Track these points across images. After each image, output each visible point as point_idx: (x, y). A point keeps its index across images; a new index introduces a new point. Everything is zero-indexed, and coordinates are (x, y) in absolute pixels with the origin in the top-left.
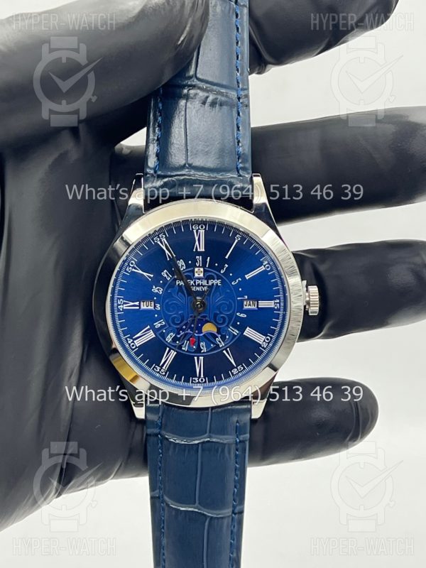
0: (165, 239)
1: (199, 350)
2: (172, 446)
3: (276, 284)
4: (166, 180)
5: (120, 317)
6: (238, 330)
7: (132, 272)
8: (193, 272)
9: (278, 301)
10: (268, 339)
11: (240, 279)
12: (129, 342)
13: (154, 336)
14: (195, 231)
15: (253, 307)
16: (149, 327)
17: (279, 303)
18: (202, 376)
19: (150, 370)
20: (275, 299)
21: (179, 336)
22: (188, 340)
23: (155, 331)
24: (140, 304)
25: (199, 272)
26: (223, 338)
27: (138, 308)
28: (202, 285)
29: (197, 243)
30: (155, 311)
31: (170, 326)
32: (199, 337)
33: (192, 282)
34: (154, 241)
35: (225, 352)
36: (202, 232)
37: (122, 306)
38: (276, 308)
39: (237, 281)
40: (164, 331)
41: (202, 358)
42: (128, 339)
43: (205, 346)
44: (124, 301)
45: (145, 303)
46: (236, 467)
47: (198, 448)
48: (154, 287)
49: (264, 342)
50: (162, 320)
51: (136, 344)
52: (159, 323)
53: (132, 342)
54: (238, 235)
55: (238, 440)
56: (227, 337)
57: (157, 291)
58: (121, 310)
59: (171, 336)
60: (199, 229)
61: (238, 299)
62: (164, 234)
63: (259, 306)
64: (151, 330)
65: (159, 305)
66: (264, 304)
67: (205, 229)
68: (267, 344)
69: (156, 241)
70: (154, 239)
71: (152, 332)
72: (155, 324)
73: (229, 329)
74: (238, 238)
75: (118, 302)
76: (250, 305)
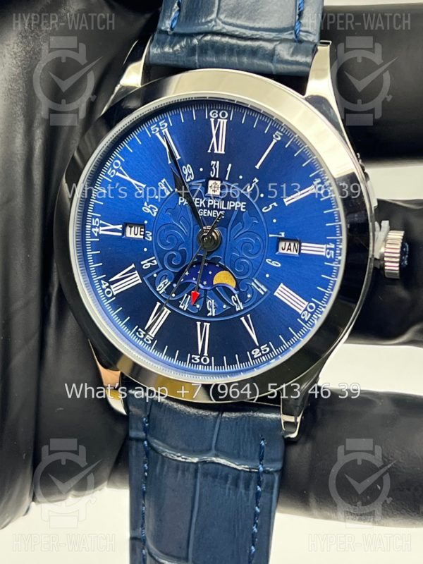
0: (166, 130)
1: (204, 312)
2: (160, 461)
3: (331, 218)
5: (94, 246)
6: (266, 287)
7: (115, 177)
8: (206, 186)
9: (333, 246)
10: (311, 308)
11: (275, 204)
12: (104, 286)
13: (140, 281)
14: (212, 119)
15: (293, 253)
16: (133, 266)
17: (334, 250)
18: (206, 354)
19: (131, 334)
20: (327, 242)
21: (176, 286)
22: (189, 294)
23: (143, 273)
24: (124, 228)
25: (214, 188)
26: (242, 298)
27: (120, 234)
29: (214, 139)
30: (144, 243)
31: (165, 268)
32: (206, 290)
34: (150, 131)
35: (243, 319)
36: (224, 123)
37: (97, 230)
38: (328, 257)
39: (271, 206)
40: (155, 275)
41: (208, 324)
42: (103, 282)
43: (213, 307)
44: (101, 222)
45: (133, 229)
46: (256, 512)
47: (196, 471)
48: (146, 204)
49: (304, 310)
50: (154, 258)
51: (113, 290)
52: (149, 262)
53: (107, 287)
54: (277, 132)
55: (261, 469)
56: (249, 296)
57: (149, 211)
58: (96, 235)
59: (165, 285)
60: (219, 117)
61: (270, 236)
62: (167, 121)
63: (302, 252)
64: (136, 272)
65: (151, 234)
66: (309, 248)
67: (228, 118)
68: (310, 315)
69: (153, 132)
70: (152, 128)
71: (137, 275)
72: (142, 263)
73: (253, 284)
74: (277, 137)
75: (91, 223)
76: (290, 249)
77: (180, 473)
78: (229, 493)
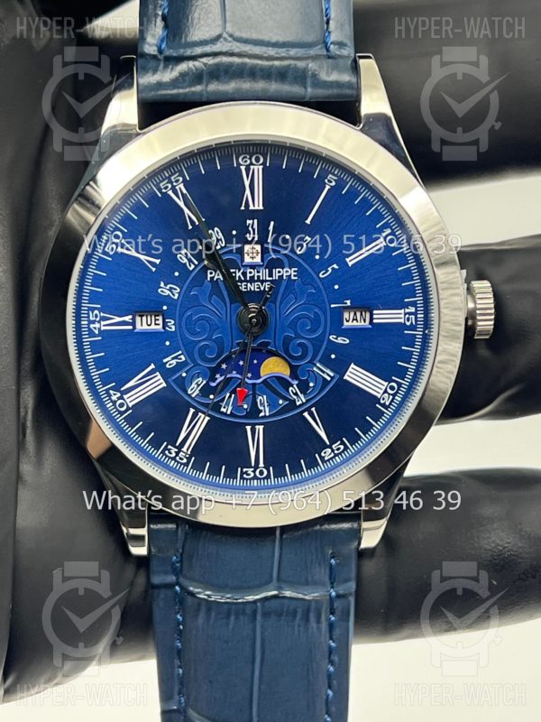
0: (182, 186)
1: (254, 412)
2: (203, 609)
3: (408, 275)
4: (183, 67)
5: (95, 347)
6: (332, 370)
9: (413, 310)
10: (392, 388)
11: (335, 266)
12: (114, 398)
13: (164, 385)
14: (243, 168)
15: (360, 324)
16: (152, 366)
17: (415, 314)
18: (261, 464)
19: (157, 454)
20: (406, 306)
21: (213, 384)
22: (234, 392)
23: (166, 374)
24: (134, 319)
26: (304, 387)
27: (131, 327)
28: (259, 280)
29: (248, 192)
30: (164, 335)
31: (196, 365)
32: (254, 385)
34: (160, 190)
35: (306, 414)
36: (258, 170)
37: (97, 325)
38: (408, 324)
39: (330, 269)
40: (184, 375)
41: (261, 427)
42: (111, 392)
43: (266, 404)
44: (102, 314)
45: (144, 318)
46: (330, 647)
47: (255, 612)
48: (162, 285)
49: (384, 393)
50: (180, 352)
51: (128, 401)
52: (173, 359)
53: (119, 399)
54: (330, 176)
55: (334, 594)
56: (311, 385)
57: (168, 293)
58: (97, 332)
59: (199, 385)
60: (251, 164)
61: (332, 306)
62: (182, 174)
63: (375, 321)
64: (158, 373)
65: (173, 322)
66: (383, 316)
67: (264, 164)
68: (391, 397)
69: (164, 191)
70: (161, 185)
71: (159, 377)
72: (165, 361)
73: (315, 369)
74: (331, 182)
75: (88, 317)
76: (356, 320)
77: (232, 618)
78: (299, 631)
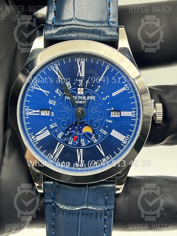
0: (57, 67)
1: (80, 144)
2: (61, 211)
3: (133, 100)
4: (60, 28)
5: (27, 120)
6: (106, 131)
7: (35, 89)
8: (76, 90)
9: (134, 112)
10: (127, 138)
11: (108, 96)
13: (50, 134)
14: (78, 62)
15: (117, 116)
16: (46, 128)
19: (47, 157)
20: (132, 110)
21: (66, 135)
22: (73, 137)
23: (50, 130)
24: (40, 112)
25: (80, 91)
26: (97, 137)
27: (39, 114)
28: (82, 100)
29: (79, 70)
30: (50, 117)
32: (80, 135)
33: (76, 98)
34: (50, 69)
35: (97, 146)
36: (83, 63)
37: (28, 113)
38: (133, 116)
39: (106, 97)
40: (56, 131)
41: (82, 150)
42: (32, 136)
43: (84, 142)
44: (30, 109)
45: (44, 111)
46: (105, 227)
47: (79, 213)
48: (50, 100)
49: (124, 140)
50: (55, 123)
51: (37, 139)
52: (53, 125)
53: (34, 138)
54: (107, 66)
55: (106, 209)
56: (99, 136)
57: (52, 103)
58: (28, 115)
59: (61, 135)
60: (81, 61)
61: (107, 110)
62: (57, 64)
63: (121, 115)
64: (48, 130)
65: (53, 113)
66: (124, 114)
67: (85, 61)
68: (126, 141)
69: (51, 69)
70: (51, 67)
71: (48, 131)
72: (50, 126)
73: (101, 131)
74: (107, 68)
75: (25, 110)
76: (115, 115)
77: (71, 215)
78: (94, 221)
